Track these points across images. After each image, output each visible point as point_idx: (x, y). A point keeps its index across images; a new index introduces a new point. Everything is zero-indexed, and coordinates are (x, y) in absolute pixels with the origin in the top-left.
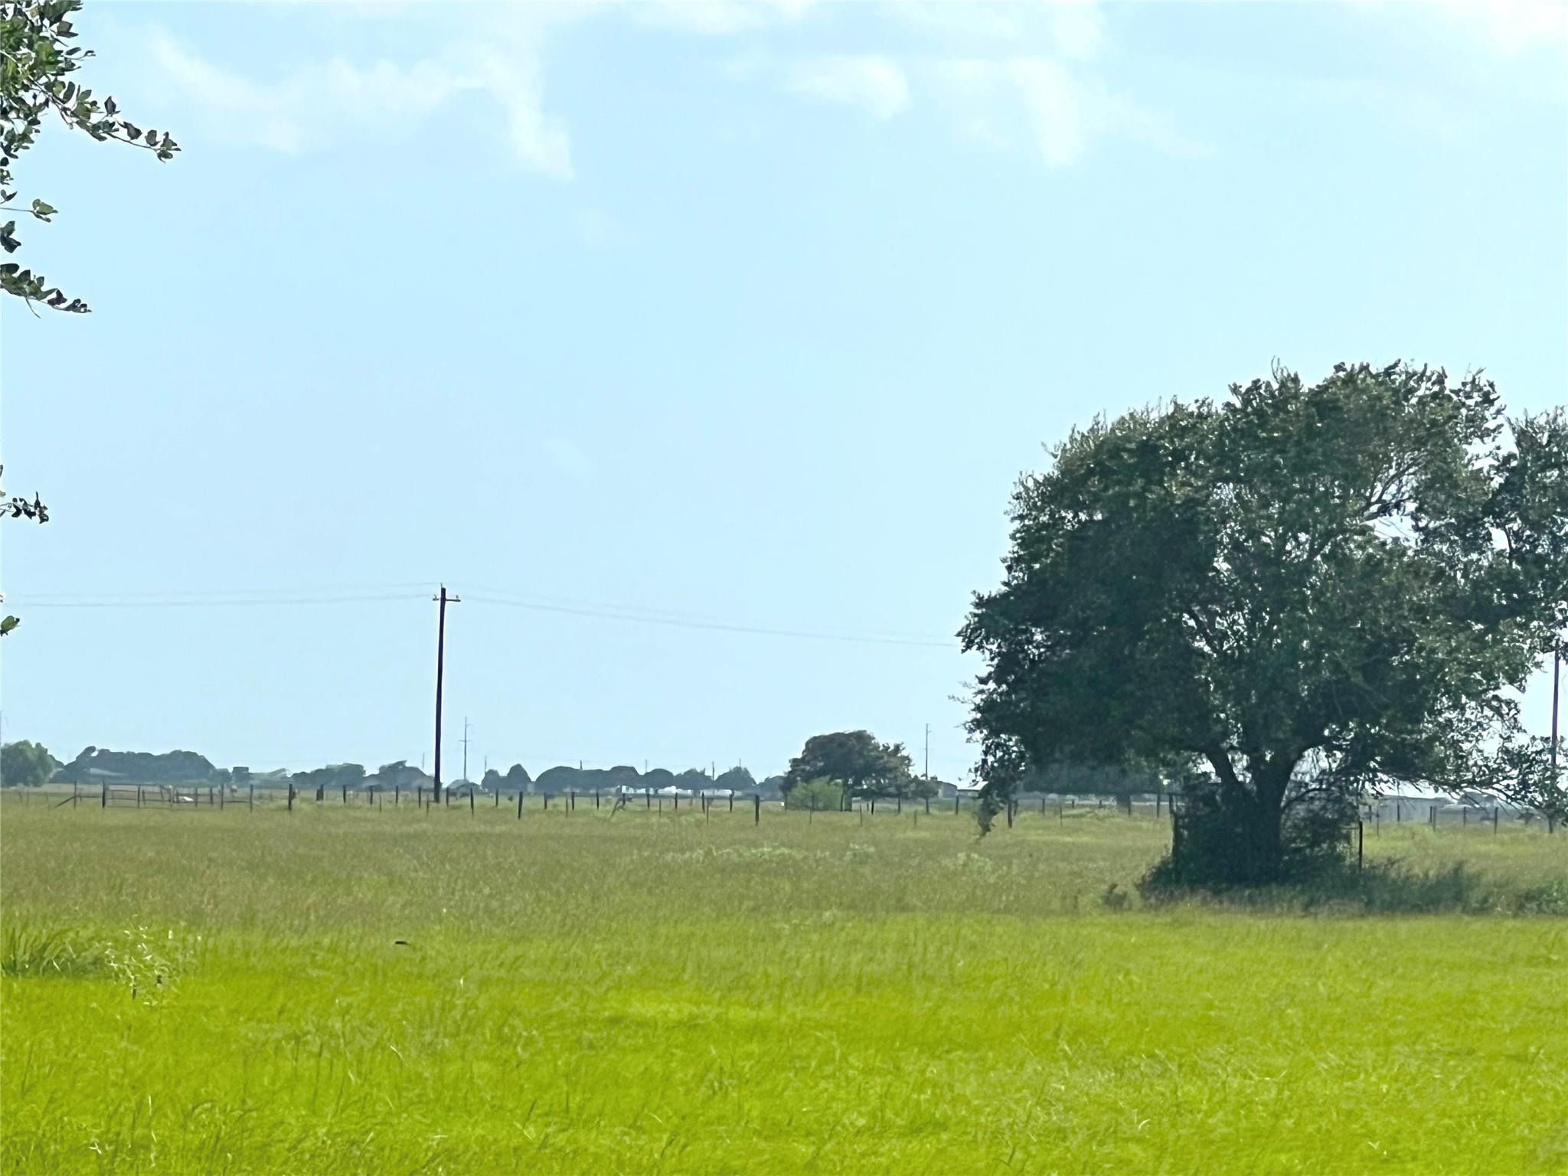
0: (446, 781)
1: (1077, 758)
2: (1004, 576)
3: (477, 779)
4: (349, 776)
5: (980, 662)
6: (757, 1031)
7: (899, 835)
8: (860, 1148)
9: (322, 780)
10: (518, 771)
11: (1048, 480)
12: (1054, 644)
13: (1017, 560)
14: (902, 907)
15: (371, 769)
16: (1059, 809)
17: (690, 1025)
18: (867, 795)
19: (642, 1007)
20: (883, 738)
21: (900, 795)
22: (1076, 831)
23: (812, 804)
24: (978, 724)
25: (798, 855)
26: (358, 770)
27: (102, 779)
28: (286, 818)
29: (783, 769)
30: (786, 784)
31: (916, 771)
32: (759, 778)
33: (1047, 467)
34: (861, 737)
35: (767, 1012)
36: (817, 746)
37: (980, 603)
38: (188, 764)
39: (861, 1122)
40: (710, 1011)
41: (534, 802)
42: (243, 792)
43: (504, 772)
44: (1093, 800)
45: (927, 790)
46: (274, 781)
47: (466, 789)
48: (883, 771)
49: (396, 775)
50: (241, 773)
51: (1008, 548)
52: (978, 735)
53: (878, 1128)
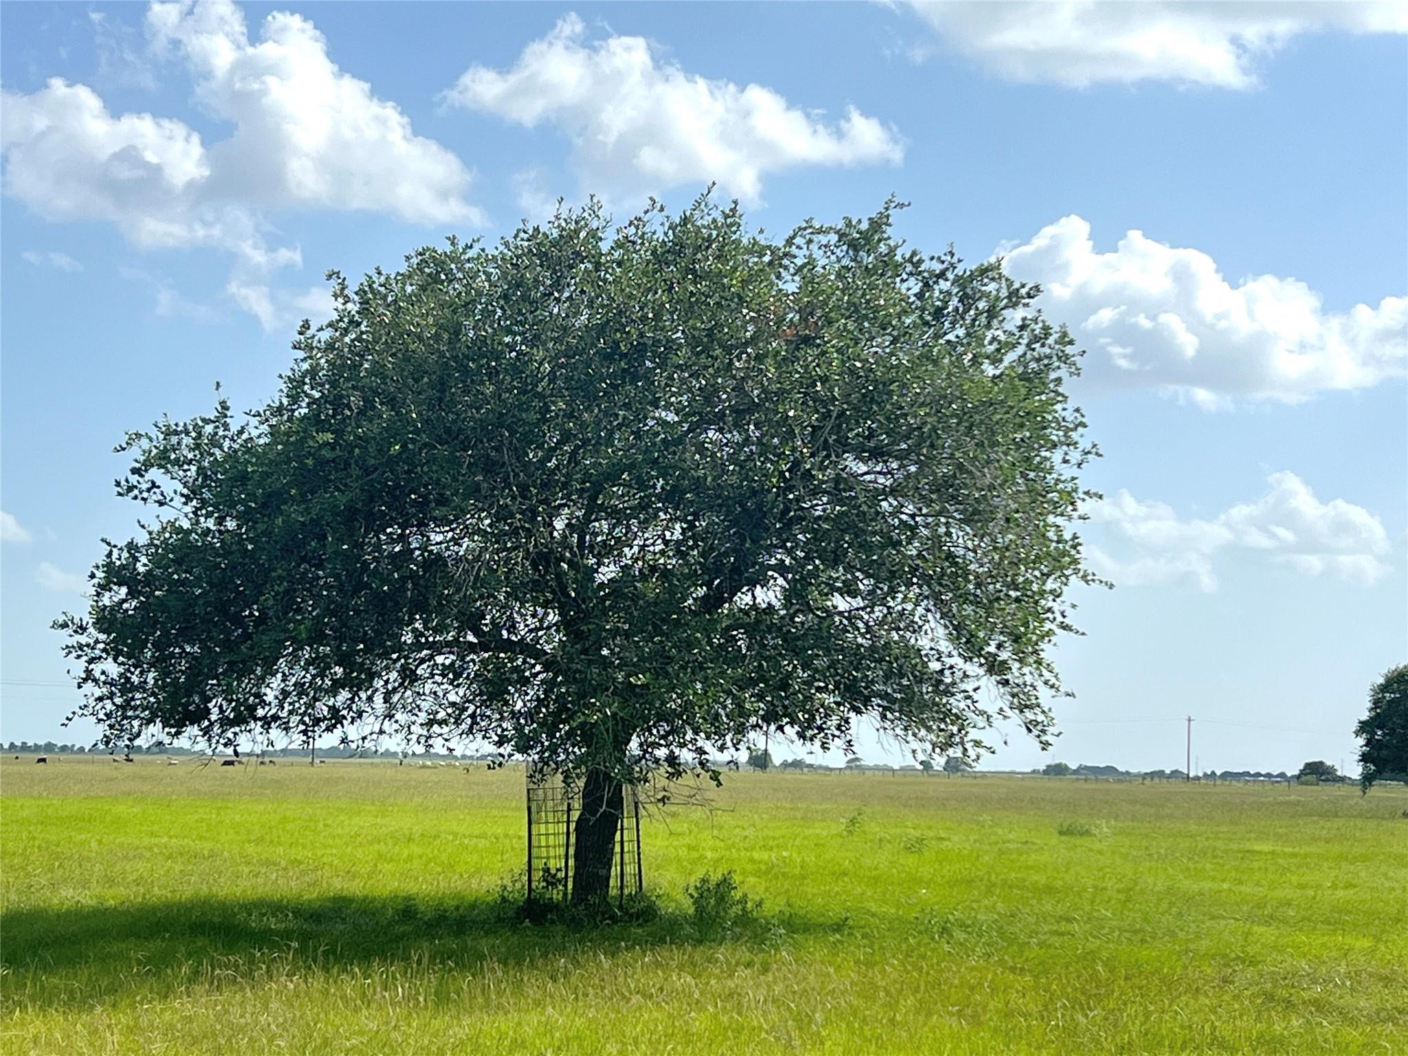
0: (1191, 775)
1: (1393, 770)
2: (1368, 714)
3: (1201, 775)
4: (1160, 774)
6: (1294, 855)
7: (1334, 793)
8: (1330, 892)
9: (1153, 775)
10: (1213, 773)
11: (1382, 685)
12: (1384, 735)
13: (1372, 709)
14: (1337, 816)
15: (1168, 772)
16: (1385, 785)
17: (1273, 853)
18: (1323, 781)
19: (1257, 847)
20: (1328, 763)
21: (1334, 780)
22: (1391, 792)
23: (1306, 783)
24: (1361, 761)
25: (1303, 799)
26: (1163, 772)
27: (1085, 774)
28: (1142, 786)
29: (1297, 772)
30: (1298, 777)
31: (1339, 773)
32: (1289, 775)
33: (1381, 681)
34: (1321, 763)
35: (1297, 850)
36: (1308, 765)
37: (1360, 722)
38: (1111, 770)
39: (1329, 885)
40: (1278, 849)
41: (1219, 782)
42: (1128, 778)
43: (1209, 773)
44: (1396, 783)
45: (1343, 779)
46: (1138, 775)
47: (1198, 778)
48: (1329, 774)
49: (1175, 773)
50: (1127, 773)
51: (1369, 705)
52: (1361, 763)
53: (1334, 887)
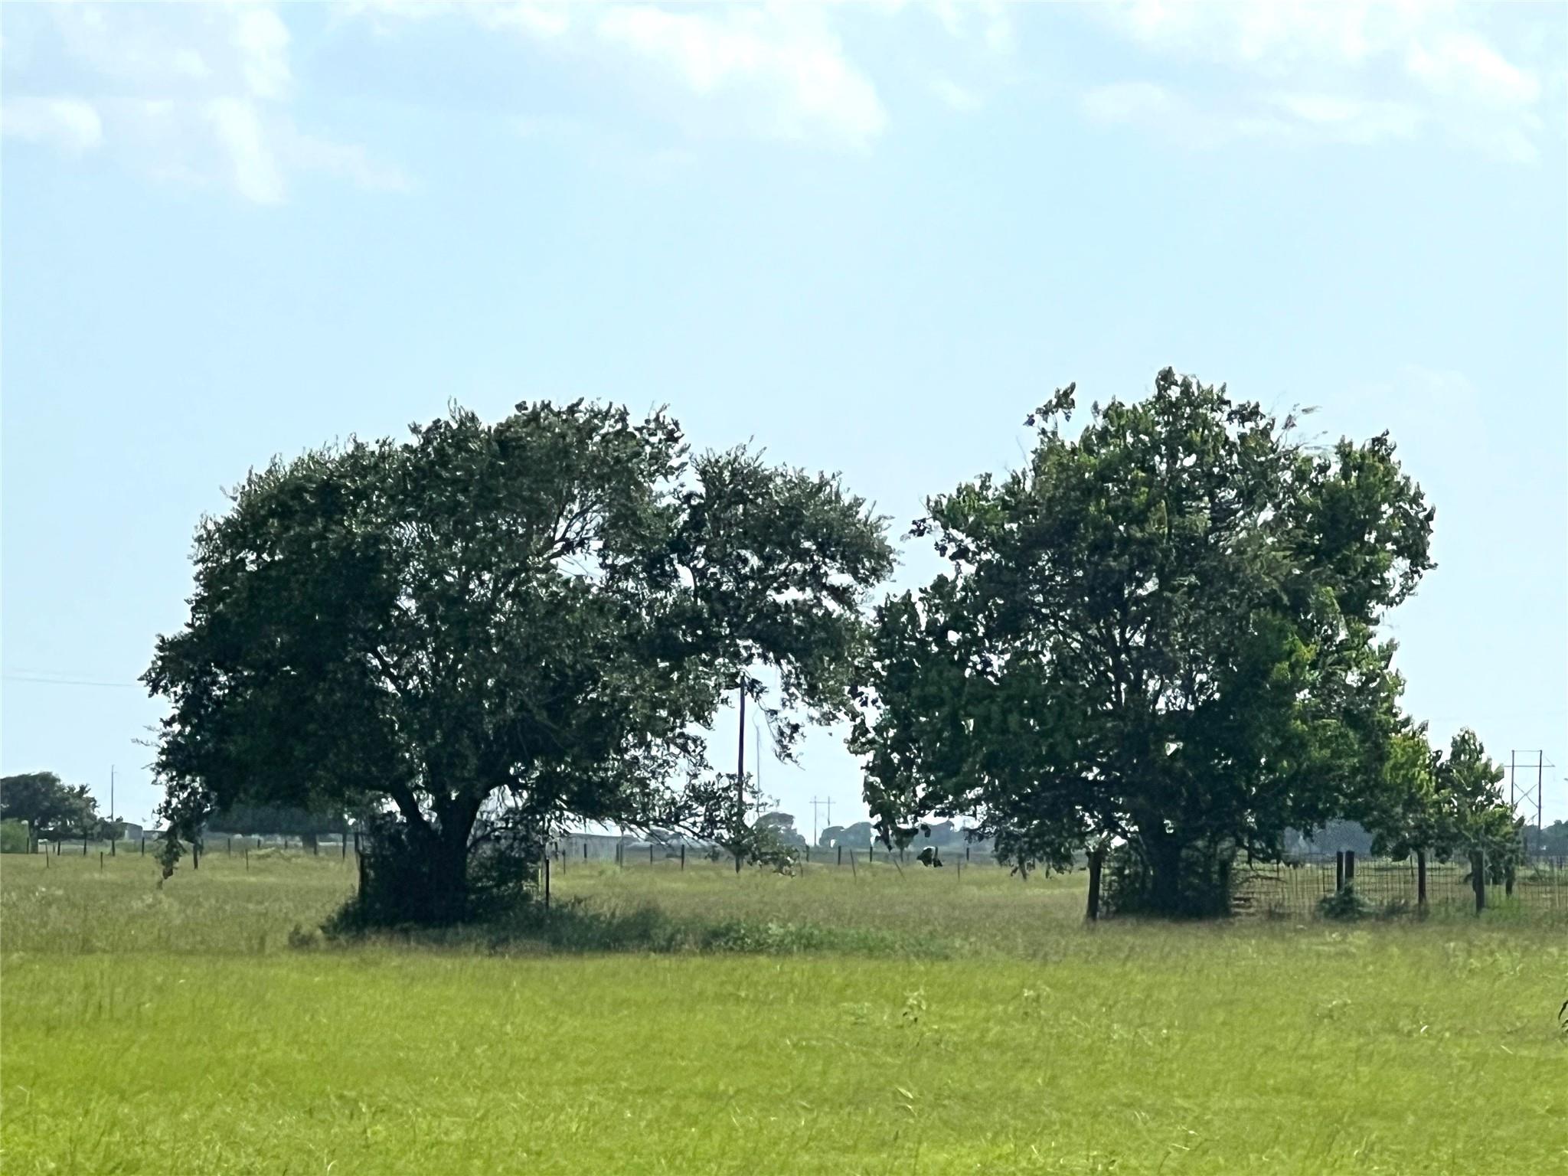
5: (166, 705)
